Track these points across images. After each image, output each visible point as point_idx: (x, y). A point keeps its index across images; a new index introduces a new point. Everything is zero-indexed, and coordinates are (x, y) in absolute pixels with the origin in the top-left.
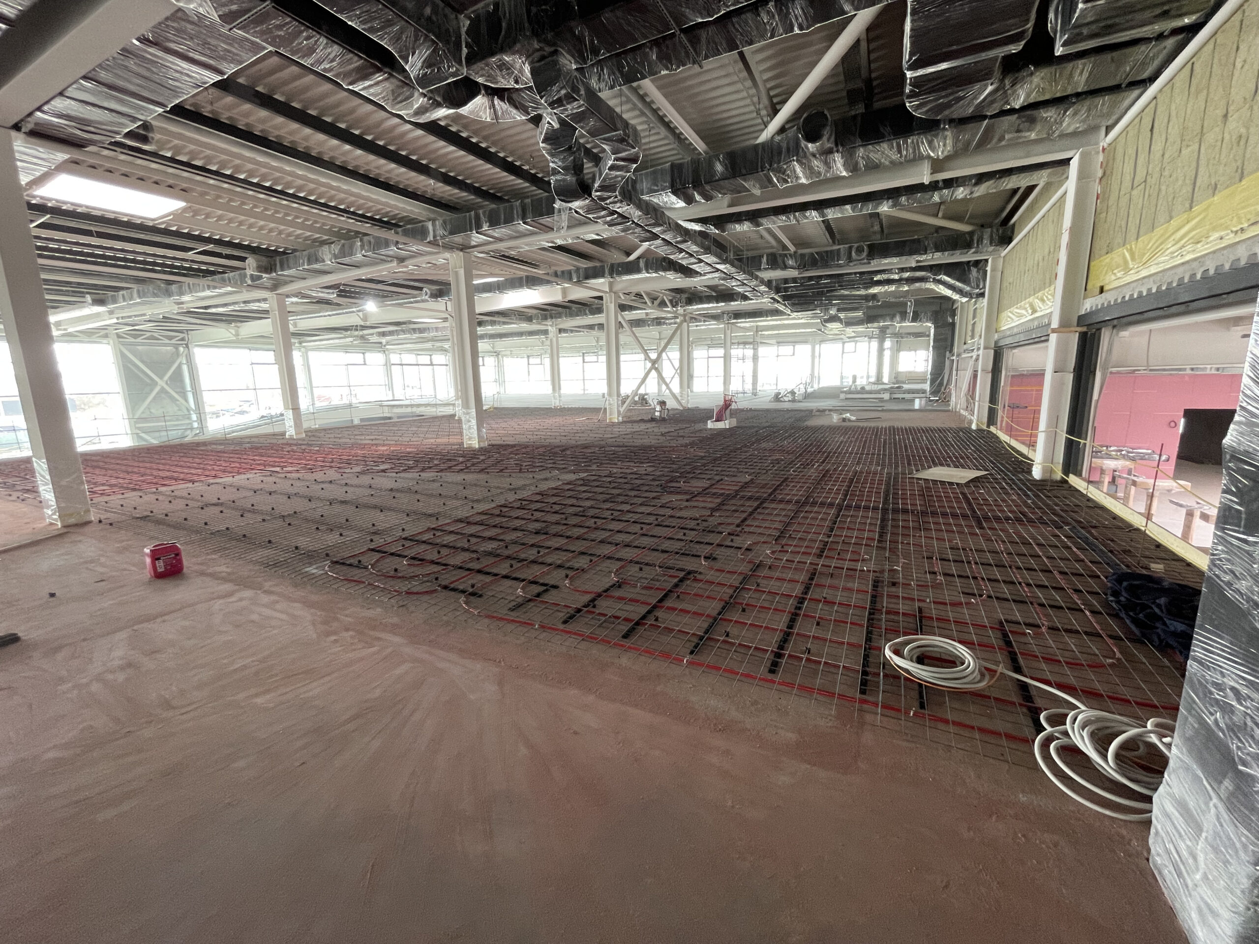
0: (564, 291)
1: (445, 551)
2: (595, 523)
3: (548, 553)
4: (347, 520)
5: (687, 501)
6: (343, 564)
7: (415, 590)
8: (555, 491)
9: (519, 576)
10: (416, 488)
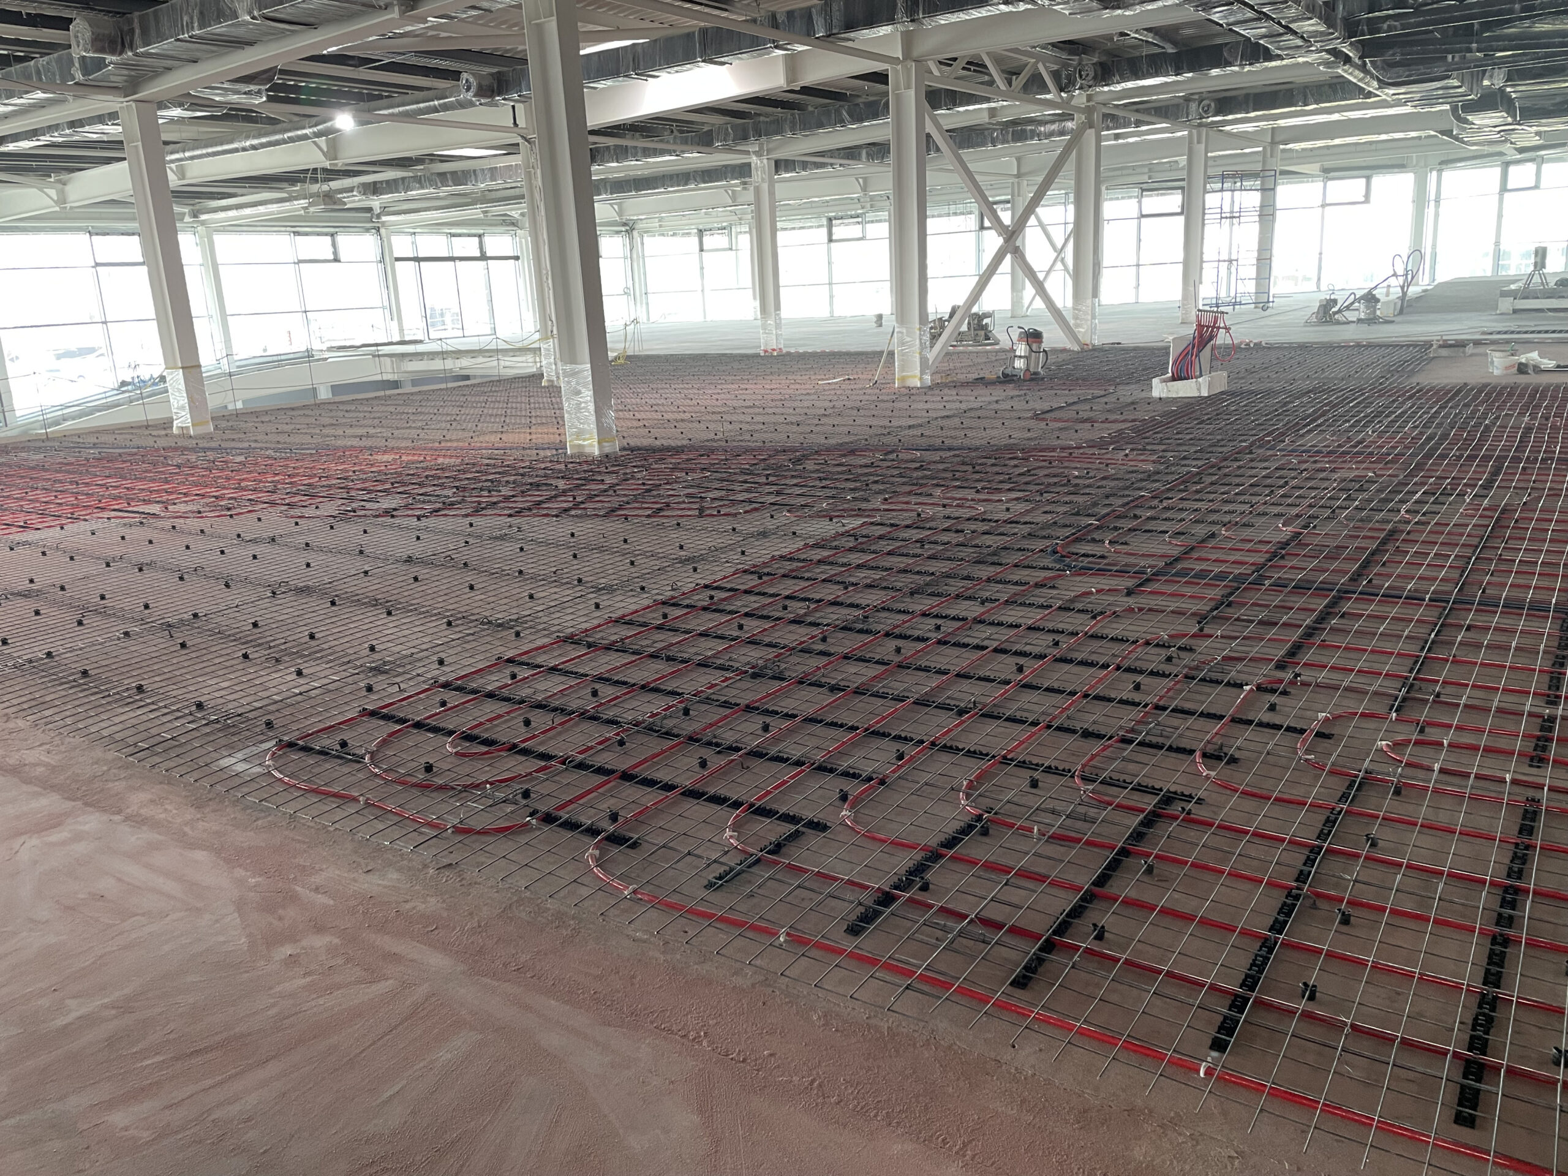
0: (792, 64)
1: (541, 719)
2: (898, 650)
3: (791, 731)
4: (312, 636)
5: (1129, 593)
6: (306, 749)
7: (477, 823)
8: (788, 566)
9: (723, 792)
10: (466, 555)
